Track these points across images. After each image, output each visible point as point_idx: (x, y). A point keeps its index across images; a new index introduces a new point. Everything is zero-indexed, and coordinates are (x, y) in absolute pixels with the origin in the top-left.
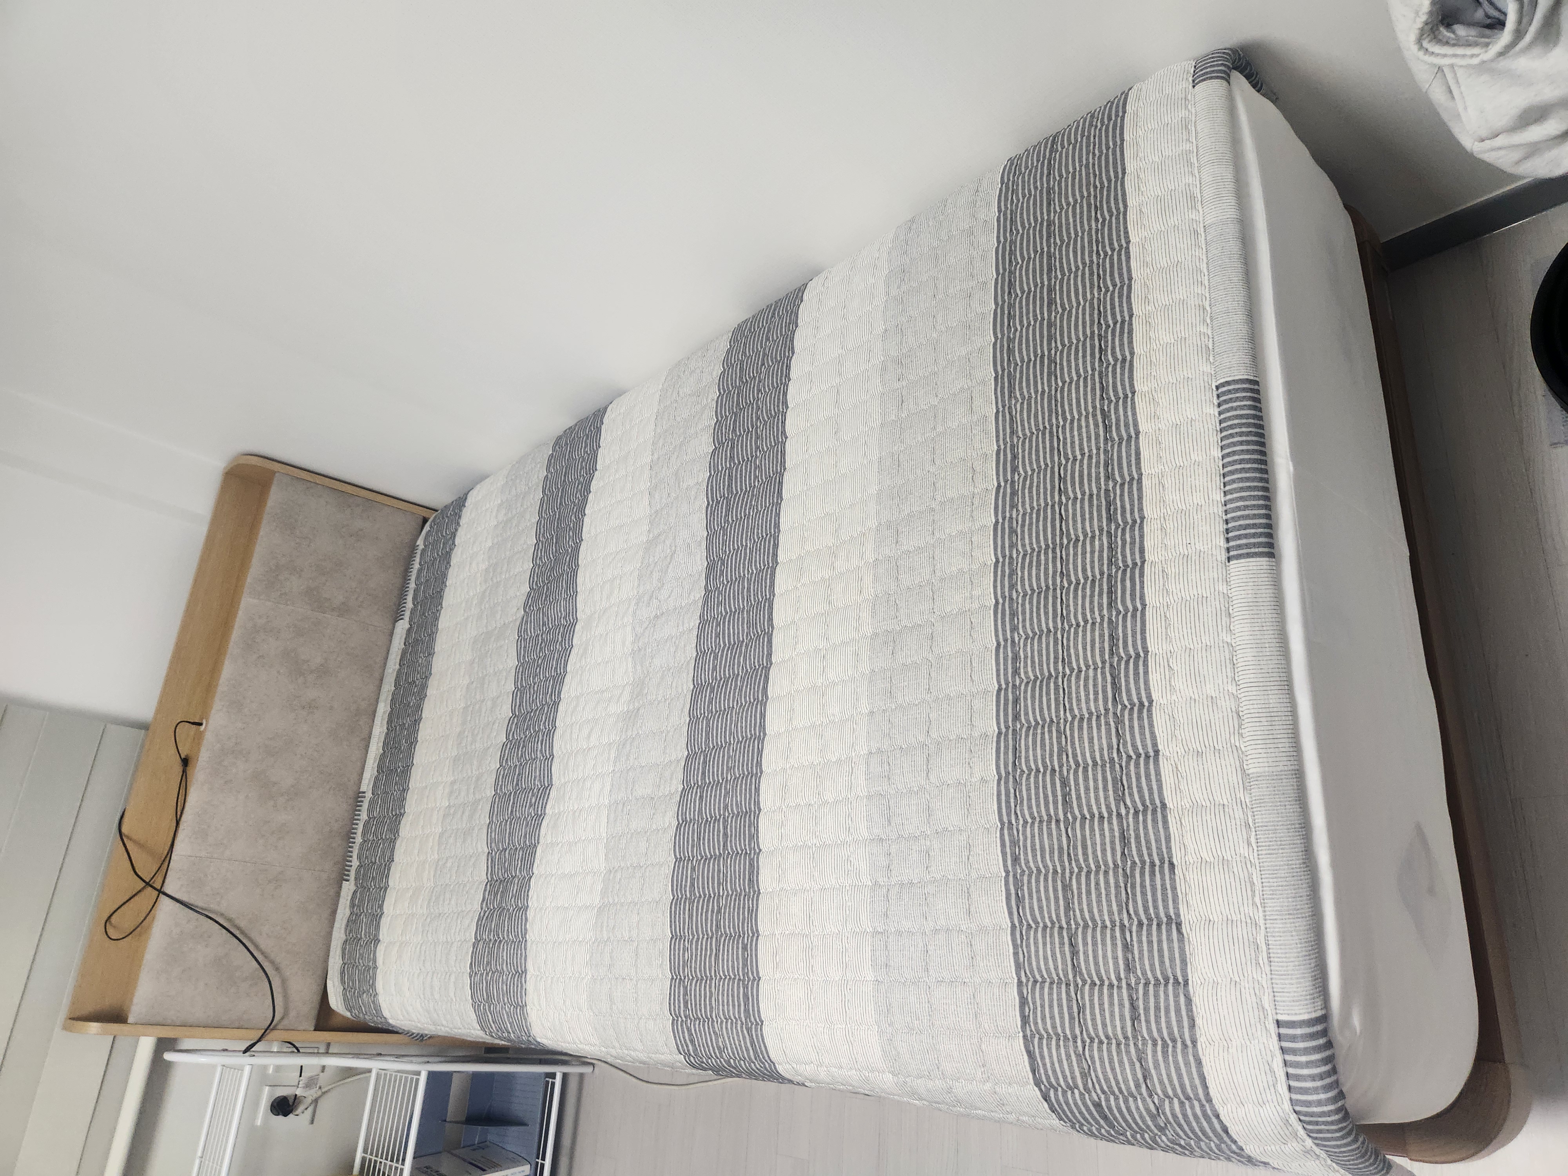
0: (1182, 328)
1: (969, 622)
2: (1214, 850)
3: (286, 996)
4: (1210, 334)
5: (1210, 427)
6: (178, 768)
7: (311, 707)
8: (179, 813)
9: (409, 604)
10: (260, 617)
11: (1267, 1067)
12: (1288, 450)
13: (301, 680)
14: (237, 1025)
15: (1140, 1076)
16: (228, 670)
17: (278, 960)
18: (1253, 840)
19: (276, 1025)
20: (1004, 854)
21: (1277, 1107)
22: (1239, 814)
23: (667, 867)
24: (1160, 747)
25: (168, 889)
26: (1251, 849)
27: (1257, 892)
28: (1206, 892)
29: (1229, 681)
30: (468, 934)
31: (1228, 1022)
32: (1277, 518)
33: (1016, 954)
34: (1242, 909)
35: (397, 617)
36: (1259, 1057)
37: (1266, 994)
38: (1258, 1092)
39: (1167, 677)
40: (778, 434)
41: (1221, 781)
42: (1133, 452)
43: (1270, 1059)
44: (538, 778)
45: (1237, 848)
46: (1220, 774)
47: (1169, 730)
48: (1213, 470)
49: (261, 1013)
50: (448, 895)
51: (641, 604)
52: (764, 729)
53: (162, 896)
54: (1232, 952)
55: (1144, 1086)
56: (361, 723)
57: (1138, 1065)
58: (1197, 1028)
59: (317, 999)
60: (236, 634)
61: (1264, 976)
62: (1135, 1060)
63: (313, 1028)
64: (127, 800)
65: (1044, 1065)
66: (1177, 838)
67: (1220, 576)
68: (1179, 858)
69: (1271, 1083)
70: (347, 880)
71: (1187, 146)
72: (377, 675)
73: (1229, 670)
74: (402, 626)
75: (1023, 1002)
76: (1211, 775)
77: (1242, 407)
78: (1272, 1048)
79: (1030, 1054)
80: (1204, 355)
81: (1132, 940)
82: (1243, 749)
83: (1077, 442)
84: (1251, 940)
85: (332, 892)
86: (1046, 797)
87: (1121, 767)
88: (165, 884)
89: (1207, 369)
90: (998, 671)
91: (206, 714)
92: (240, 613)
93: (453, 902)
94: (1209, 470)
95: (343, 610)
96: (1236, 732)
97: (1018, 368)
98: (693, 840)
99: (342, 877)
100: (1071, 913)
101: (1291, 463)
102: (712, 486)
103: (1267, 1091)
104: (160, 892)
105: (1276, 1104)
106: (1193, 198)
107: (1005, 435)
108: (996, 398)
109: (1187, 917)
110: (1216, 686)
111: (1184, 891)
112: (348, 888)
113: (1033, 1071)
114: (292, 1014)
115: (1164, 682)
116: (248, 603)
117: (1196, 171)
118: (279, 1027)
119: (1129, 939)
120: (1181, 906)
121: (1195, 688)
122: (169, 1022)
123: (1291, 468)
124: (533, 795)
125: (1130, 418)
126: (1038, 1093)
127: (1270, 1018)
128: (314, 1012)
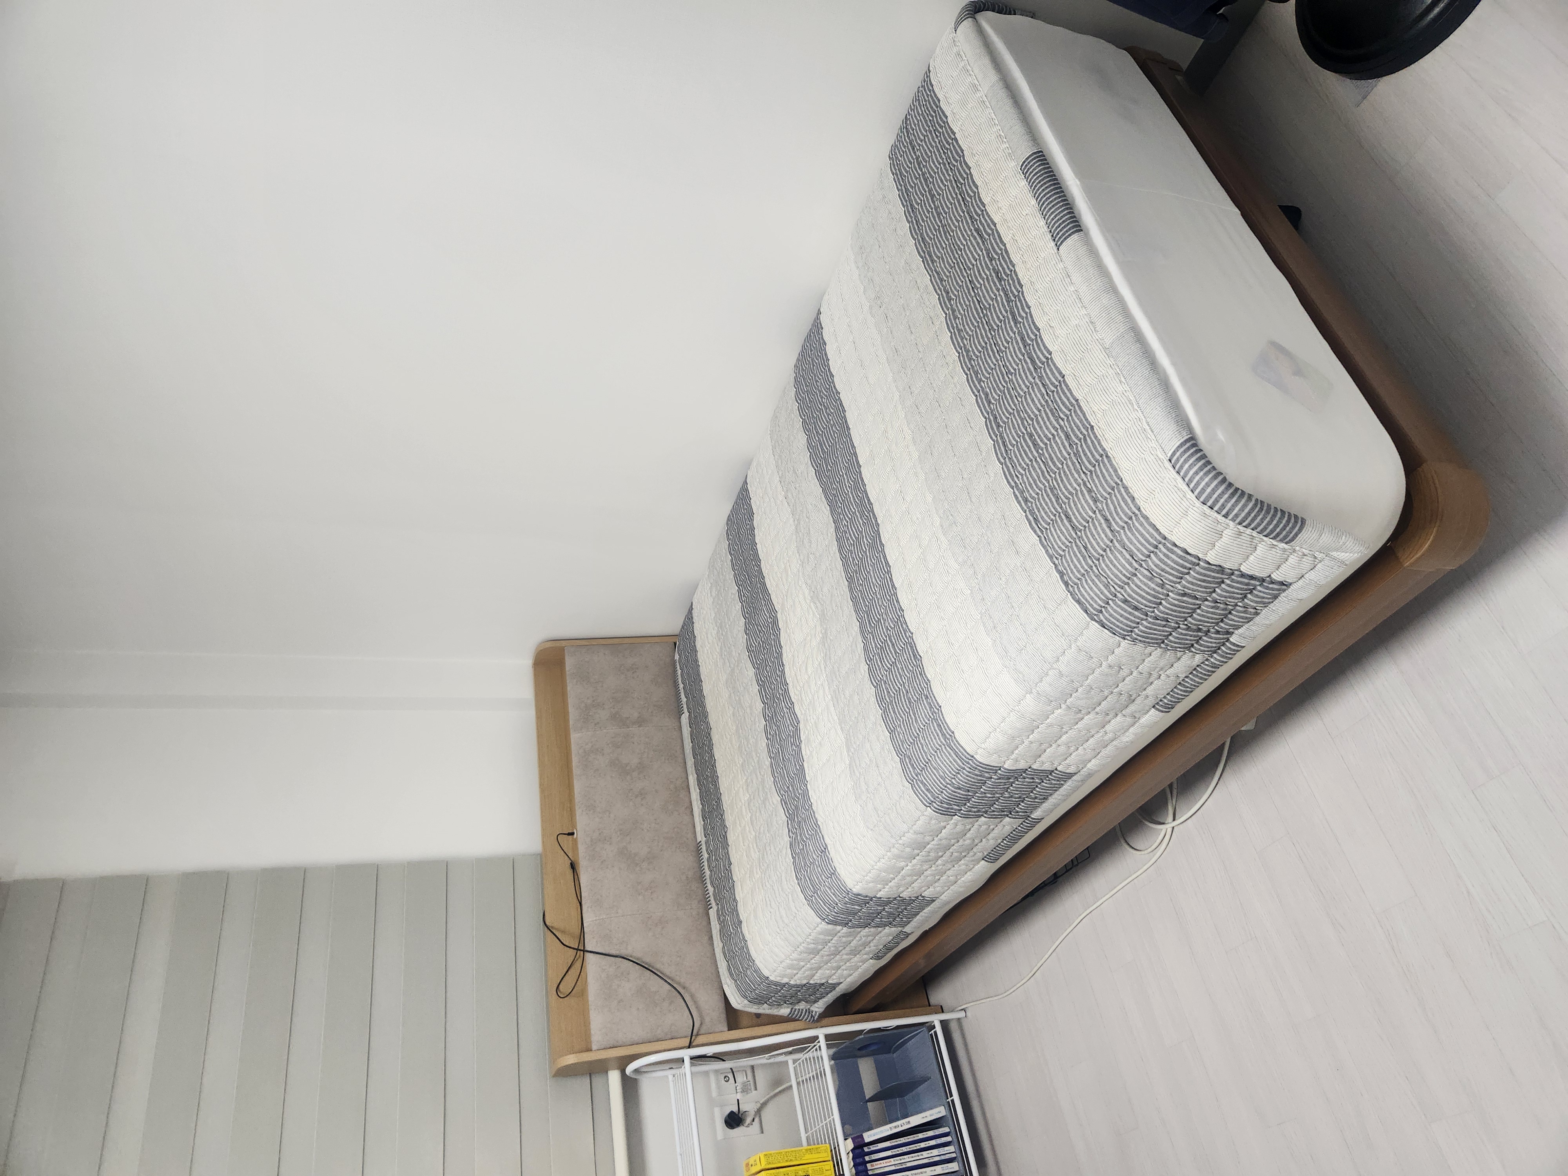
0: (993, 153)
1: (959, 399)
2: (1106, 400)
3: (697, 1008)
4: (1008, 146)
5: (1025, 191)
6: (569, 872)
7: (642, 794)
8: (579, 898)
9: (684, 700)
10: (587, 744)
11: (1176, 489)
12: (1073, 175)
13: (628, 777)
14: (670, 1037)
15: (1128, 556)
16: (578, 786)
17: (682, 981)
18: (1123, 379)
19: (699, 1030)
20: (1019, 502)
21: (1194, 508)
22: (1111, 371)
23: (872, 698)
24: (1064, 372)
25: (588, 948)
26: (1123, 384)
27: (1134, 403)
28: (1110, 425)
29: (1081, 309)
30: (787, 860)
31: (1146, 481)
32: (1080, 214)
33: (1047, 551)
34: (1130, 418)
35: (680, 713)
36: (1169, 486)
37: (1158, 450)
38: (1178, 507)
39: (1052, 333)
40: (834, 396)
41: (1096, 362)
42: (997, 237)
43: (1175, 484)
44: (790, 725)
45: (1116, 390)
46: (1094, 359)
47: (1063, 359)
48: (1035, 211)
49: (683, 1023)
50: (768, 849)
51: (804, 565)
52: (888, 564)
53: (587, 954)
54: (1132, 442)
55: (1134, 562)
56: (681, 796)
57: (1124, 551)
58: (1136, 499)
59: (722, 1005)
60: (575, 760)
61: (1153, 442)
62: (1121, 549)
63: (726, 1029)
64: (543, 905)
65: (1086, 600)
66: (1089, 411)
67: (1057, 260)
68: (1094, 421)
69: (1181, 496)
70: (711, 908)
71: (962, 64)
72: (680, 760)
73: (1078, 303)
74: (685, 718)
75: (1062, 574)
76: (1090, 364)
77: (1037, 167)
78: (1173, 476)
79: (1078, 602)
80: (1008, 158)
81: (1092, 487)
82: (1100, 337)
83: (971, 256)
84: (1140, 429)
85: (705, 923)
86: (1025, 451)
87: (1052, 401)
88: (586, 946)
89: (1013, 164)
90: (981, 410)
91: (573, 824)
92: (573, 746)
93: (772, 849)
94: (1032, 213)
95: (641, 722)
96: (1094, 331)
97: (931, 245)
98: (879, 666)
99: (707, 907)
100: (1060, 500)
101: (1077, 180)
102: (813, 458)
103: (1183, 502)
104: (584, 951)
105: (1191, 507)
106: (975, 86)
107: (938, 286)
108: (927, 270)
109: (1109, 447)
110: (1076, 316)
111: (1102, 435)
112: (713, 913)
113: (1086, 612)
114: (707, 1019)
115: (1051, 337)
116: (574, 737)
117: (971, 72)
118: (702, 1031)
119: (1089, 486)
120: (1103, 443)
121: (1065, 326)
122: (620, 1043)
123: (1078, 183)
124: (791, 738)
125: (989, 220)
126: (1096, 624)
127: (1165, 461)
128: (724, 1016)
